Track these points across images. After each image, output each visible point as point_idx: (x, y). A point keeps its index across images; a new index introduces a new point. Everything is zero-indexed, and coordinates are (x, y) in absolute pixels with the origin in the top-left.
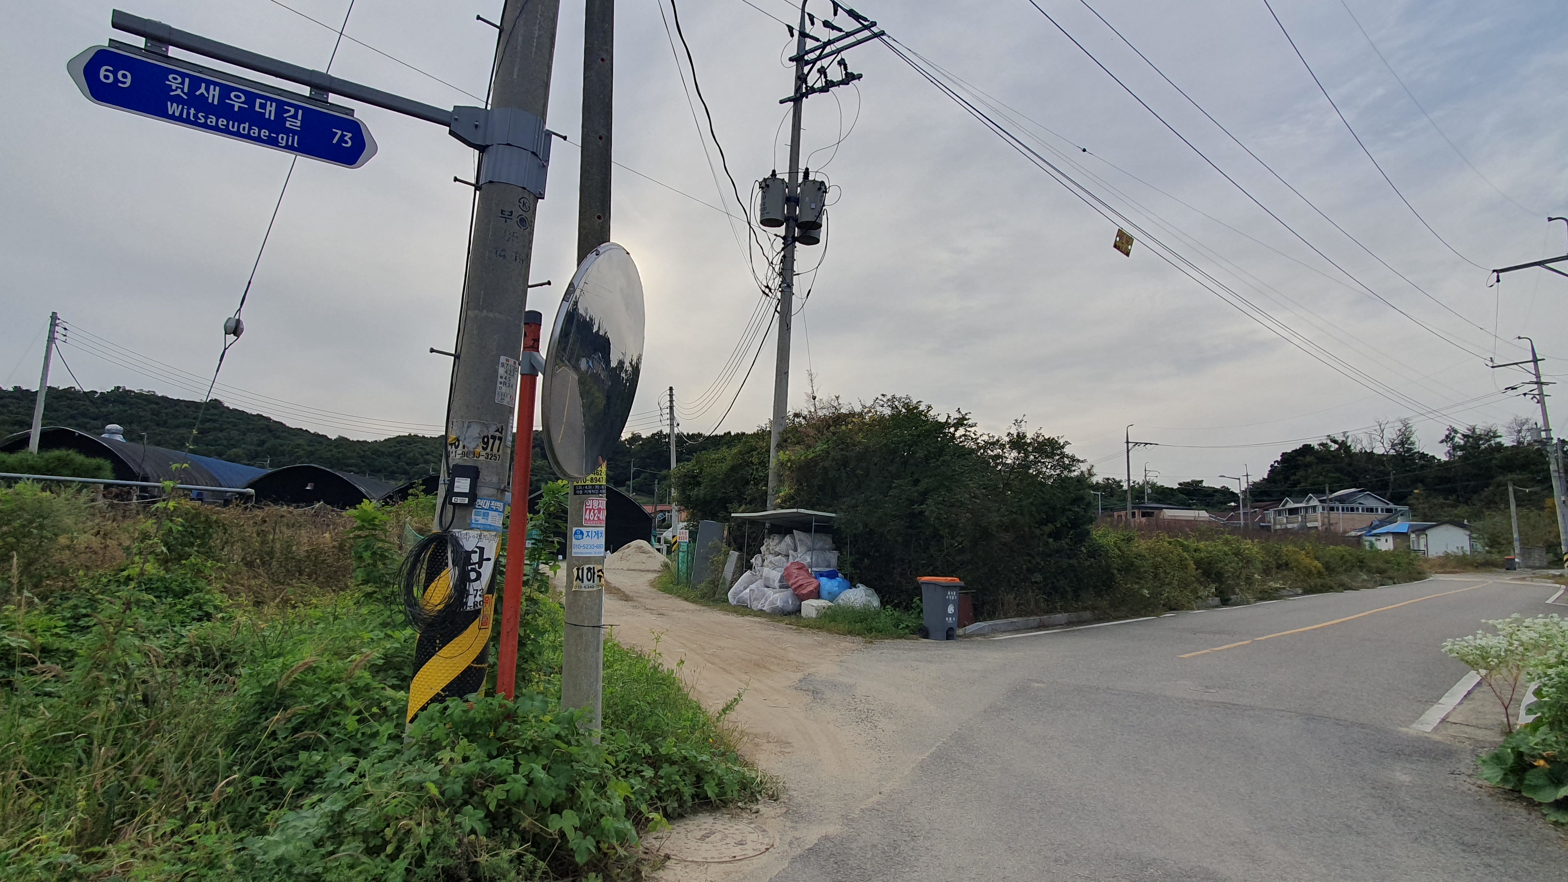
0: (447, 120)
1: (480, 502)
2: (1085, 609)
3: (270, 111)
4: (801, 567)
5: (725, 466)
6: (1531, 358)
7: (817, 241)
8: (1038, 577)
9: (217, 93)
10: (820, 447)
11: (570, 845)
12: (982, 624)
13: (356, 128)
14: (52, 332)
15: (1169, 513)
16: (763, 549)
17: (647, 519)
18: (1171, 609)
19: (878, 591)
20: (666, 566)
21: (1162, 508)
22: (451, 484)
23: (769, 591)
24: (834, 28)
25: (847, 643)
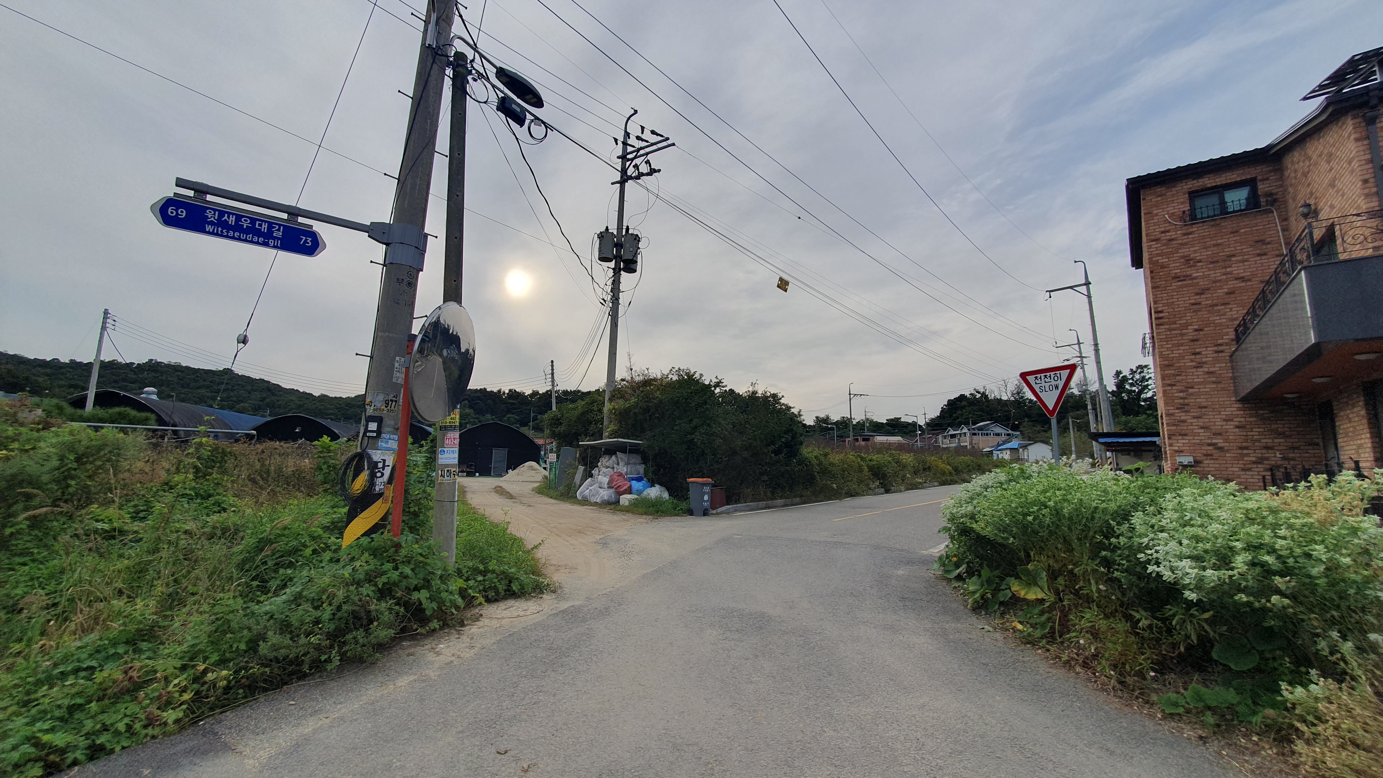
0: (367, 229)
1: (383, 435)
2: (795, 497)
3: (265, 227)
4: (620, 475)
5: (576, 413)
6: (1076, 342)
7: (635, 271)
8: (765, 478)
9: (234, 219)
10: (633, 400)
11: (423, 606)
12: (729, 507)
13: (314, 236)
14: (104, 323)
15: (880, 439)
16: (599, 464)
17: (538, 448)
18: (852, 496)
19: (668, 489)
20: (546, 477)
21: (874, 436)
22: (367, 426)
23: (601, 490)
24: (643, 140)
25: (642, 519)
